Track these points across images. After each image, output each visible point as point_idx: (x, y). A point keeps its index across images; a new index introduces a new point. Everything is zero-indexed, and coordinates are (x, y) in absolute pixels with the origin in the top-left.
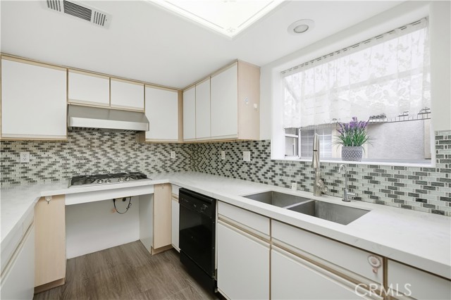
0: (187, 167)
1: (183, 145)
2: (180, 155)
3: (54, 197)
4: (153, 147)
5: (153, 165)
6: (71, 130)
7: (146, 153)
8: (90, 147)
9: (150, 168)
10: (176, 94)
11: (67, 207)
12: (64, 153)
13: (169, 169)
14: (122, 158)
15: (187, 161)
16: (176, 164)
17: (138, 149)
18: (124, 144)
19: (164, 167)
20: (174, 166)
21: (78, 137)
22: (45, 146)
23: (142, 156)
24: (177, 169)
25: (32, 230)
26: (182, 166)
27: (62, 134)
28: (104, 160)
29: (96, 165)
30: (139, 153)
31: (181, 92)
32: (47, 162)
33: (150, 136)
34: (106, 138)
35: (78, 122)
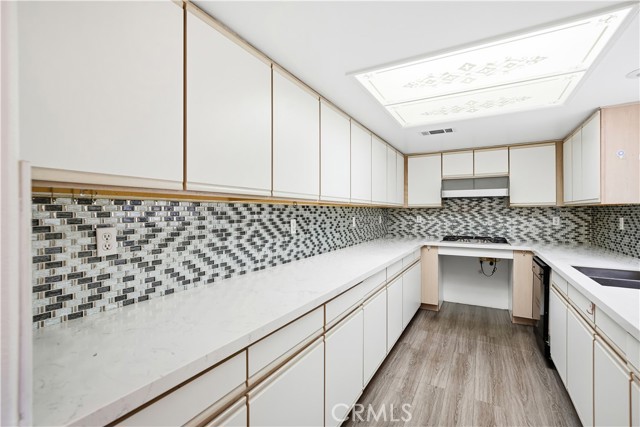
0: (581, 239)
1: (575, 209)
2: (567, 221)
3: (432, 247)
4: (525, 212)
5: (526, 231)
6: (444, 199)
7: (517, 217)
8: (460, 211)
9: (522, 234)
10: (552, 148)
11: (442, 258)
12: (442, 217)
13: (549, 238)
14: (490, 222)
15: (582, 230)
16: (562, 233)
17: (507, 214)
18: (491, 208)
19: (542, 235)
20: (558, 236)
21: (452, 204)
22: (430, 212)
23: (513, 221)
24: (562, 239)
25: (418, 265)
26: (572, 235)
27: (438, 203)
28: (472, 224)
29: (466, 228)
30: (508, 218)
31: (560, 144)
32: (431, 223)
33: (515, 201)
34: (474, 203)
35: (449, 194)
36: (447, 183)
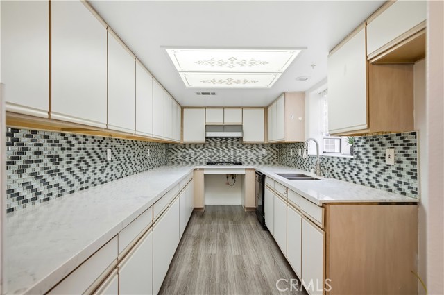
0: (275, 161)
1: (272, 145)
2: (269, 152)
3: (200, 169)
4: (250, 146)
5: (250, 158)
6: (207, 138)
7: (246, 150)
8: (216, 146)
9: (248, 160)
10: (262, 111)
11: (205, 175)
12: (204, 150)
13: (261, 161)
14: (232, 153)
15: (275, 156)
16: (267, 158)
17: (241, 148)
18: (233, 144)
19: (257, 160)
20: (265, 160)
21: (211, 141)
22: (197, 146)
23: (243, 152)
24: (267, 161)
25: (192, 181)
26: (270, 160)
27: (203, 140)
28: (222, 154)
29: (219, 156)
30: (241, 150)
31: (266, 108)
32: (198, 154)
33: (246, 140)
34: (223, 141)
35: (210, 134)
36: (208, 127)
